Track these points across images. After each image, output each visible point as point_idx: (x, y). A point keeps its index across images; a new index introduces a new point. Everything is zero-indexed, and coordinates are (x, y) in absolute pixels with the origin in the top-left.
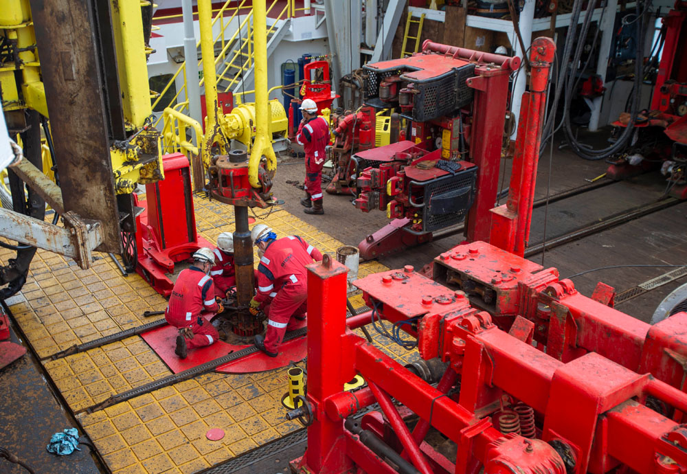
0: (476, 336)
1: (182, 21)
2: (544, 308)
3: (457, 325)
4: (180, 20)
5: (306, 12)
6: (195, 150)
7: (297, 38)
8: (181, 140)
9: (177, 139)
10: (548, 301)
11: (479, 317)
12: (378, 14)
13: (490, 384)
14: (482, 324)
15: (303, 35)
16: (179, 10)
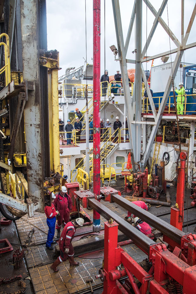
0: (160, 253)
1: (86, 143)
2: (186, 245)
3: (154, 248)
4: (85, 142)
5: (124, 142)
6: (85, 181)
7: (121, 149)
8: (82, 178)
9: (81, 178)
10: (187, 242)
11: (162, 246)
12: (146, 143)
13: (165, 272)
14: (163, 249)
15: (123, 148)
16: (85, 140)
